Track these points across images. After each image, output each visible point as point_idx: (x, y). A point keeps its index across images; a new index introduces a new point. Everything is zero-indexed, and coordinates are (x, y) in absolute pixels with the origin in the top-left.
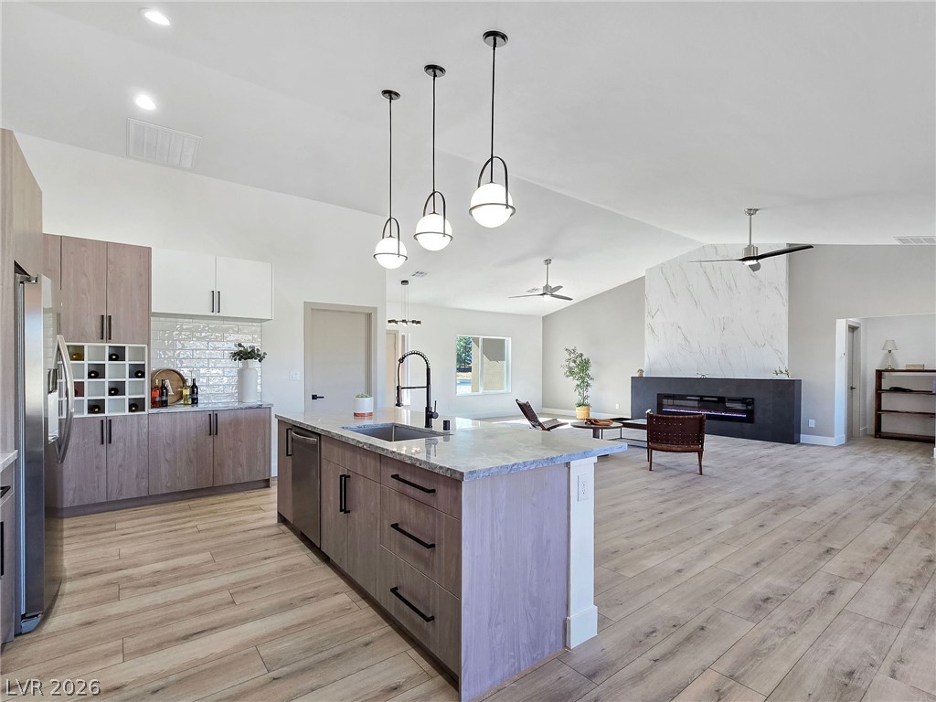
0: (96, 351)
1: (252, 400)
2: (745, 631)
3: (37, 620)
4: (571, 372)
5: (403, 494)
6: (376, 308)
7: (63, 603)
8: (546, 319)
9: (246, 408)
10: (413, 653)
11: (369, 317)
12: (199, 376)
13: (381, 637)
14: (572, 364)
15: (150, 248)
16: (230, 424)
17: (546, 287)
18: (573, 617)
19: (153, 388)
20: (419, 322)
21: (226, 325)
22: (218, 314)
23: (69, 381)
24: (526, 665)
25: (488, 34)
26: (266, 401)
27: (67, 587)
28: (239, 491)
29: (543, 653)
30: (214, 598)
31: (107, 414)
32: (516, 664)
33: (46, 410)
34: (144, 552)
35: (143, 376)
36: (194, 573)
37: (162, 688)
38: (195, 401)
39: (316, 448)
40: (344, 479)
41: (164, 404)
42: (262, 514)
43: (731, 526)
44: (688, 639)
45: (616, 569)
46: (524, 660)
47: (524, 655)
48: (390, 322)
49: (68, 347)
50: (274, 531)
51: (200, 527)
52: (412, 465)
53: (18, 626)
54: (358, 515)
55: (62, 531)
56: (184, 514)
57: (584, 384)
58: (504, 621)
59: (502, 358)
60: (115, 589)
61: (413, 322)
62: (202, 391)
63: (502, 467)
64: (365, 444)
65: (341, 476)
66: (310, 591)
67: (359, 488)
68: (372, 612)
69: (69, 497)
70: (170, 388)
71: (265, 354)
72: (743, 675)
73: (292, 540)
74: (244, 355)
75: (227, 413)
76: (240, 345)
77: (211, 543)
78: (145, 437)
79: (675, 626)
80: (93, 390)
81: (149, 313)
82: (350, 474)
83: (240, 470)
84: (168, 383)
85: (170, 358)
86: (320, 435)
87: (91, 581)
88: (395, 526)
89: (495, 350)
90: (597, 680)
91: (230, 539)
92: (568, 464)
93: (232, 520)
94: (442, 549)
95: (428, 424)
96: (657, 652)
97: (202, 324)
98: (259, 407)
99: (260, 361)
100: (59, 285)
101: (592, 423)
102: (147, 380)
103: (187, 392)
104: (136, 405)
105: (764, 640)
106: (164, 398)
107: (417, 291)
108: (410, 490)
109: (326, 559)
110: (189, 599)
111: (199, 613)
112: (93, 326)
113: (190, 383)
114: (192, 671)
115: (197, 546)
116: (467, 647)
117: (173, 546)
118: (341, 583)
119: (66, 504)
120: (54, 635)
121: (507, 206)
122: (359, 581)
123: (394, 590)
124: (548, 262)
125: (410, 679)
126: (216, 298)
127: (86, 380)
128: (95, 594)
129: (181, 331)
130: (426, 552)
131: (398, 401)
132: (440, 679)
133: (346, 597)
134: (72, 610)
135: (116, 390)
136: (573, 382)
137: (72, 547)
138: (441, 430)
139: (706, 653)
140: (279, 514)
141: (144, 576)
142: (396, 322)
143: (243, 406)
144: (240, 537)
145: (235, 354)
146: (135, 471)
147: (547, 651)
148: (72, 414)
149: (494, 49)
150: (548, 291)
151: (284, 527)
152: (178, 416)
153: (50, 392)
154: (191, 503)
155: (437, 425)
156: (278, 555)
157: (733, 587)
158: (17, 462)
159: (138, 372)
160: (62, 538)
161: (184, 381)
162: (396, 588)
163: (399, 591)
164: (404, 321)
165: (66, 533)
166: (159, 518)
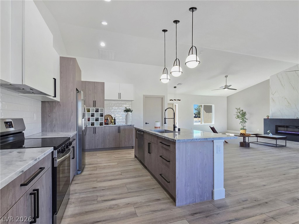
0: (92, 110)
1: (129, 124)
2: (285, 207)
3: (80, 172)
4: (238, 117)
5: (162, 147)
6: (164, 96)
7: (85, 169)
8: (228, 98)
9: (127, 126)
10: (165, 193)
11: (162, 99)
12: (116, 116)
13: (157, 188)
14: (238, 114)
15: (104, 83)
16: (123, 130)
17: (226, 86)
18: (215, 190)
19: (105, 120)
20: (180, 100)
21: (123, 102)
22: (120, 99)
23: (87, 117)
24: (198, 201)
25: (190, 9)
26: (132, 124)
27: (86, 166)
28: (126, 149)
29: (204, 199)
30: (117, 173)
31: (95, 126)
32: (195, 200)
33: (82, 125)
34: (102, 161)
35: (103, 116)
36: (113, 167)
37: (104, 189)
38: (115, 124)
39: (143, 135)
40: (149, 144)
41: (107, 124)
42: (131, 155)
43: (295, 174)
44: (259, 205)
45: (239, 182)
46: (197, 199)
47: (197, 197)
48: (170, 100)
49: (87, 109)
50: (134, 159)
51: (115, 157)
52: (164, 139)
53: (77, 172)
54: (153, 154)
55: (85, 155)
56: (112, 153)
57: (244, 121)
58: (190, 186)
59: (211, 112)
60: (96, 168)
61: (178, 100)
62: (117, 121)
63: (189, 139)
64: (154, 133)
65: (148, 143)
66: (140, 175)
67: (153, 146)
68: (156, 182)
69: (87, 147)
70: (109, 120)
71: (132, 110)
72: (278, 218)
73: (137, 162)
74: (127, 111)
75: (123, 127)
76: (126, 108)
77: (118, 161)
78: (103, 132)
79: (255, 200)
80: (92, 120)
81: (104, 100)
82: (151, 142)
83: (126, 143)
84: (108, 118)
85: (109, 112)
86: (144, 132)
87: (91, 166)
88: (161, 156)
89: (208, 109)
90: (221, 209)
91: (122, 160)
92: (213, 141)
93: (123, 156)
94: (171, 162)
95: (174, 130)
96: (245, 206)
97: (116, 102)
98: (131, 125)
99: (131, 112)
100: (85, 93)
101: (243, 135)
102: (104, 117)
103: (113, 121)
104: (101, 124)
105: (292, 211)
106: (108, 122)
107: (180, 90)
108: (164, 146)
109: (146, 167)
110: (111, 172)
111: (113, 176)
112: (92, 104)
113: (114, 119)
114: (111, 187)
115: (114, 161)
116: (178, 191)
117: (109, 160)
118: (148, 174)
119: (86, 148)
120: (84, 175)
121: (197, 61)
122: (153, 173)
123: (161, 175)
124: (226, 77)
125: (163, 198)
126: (120, 95)
127: (90, 117)
128: (92, 169)
129: (111, 104)
130: (168, 163)
131: (165, 122)
132: (171, 200)
133: (149, 177)
134: (87, 171)
135: (97, 120)
136: (239, 120)
137: (88, 158)
138: (178, 131)
139: (265, 210)
140: (135, 155)
141: (102, 166)
142: (172, 100)
143: (127, 125)
144: (125, 160)
145: (125, 111)
146: (101, 141)
147: (206, 199)
148: (87, 126)
149: (193, 13)
150: (226, 87)
151: (136, 159)
152: (111, 127)
153: (83, 118)
154: (114, 151)
155: (177, 130)
156: (133, 165)
157: (286, 193)
158: (77, 134)
159: (102, 115)
160: (85, 156)
161: (112, 118)
162: (161, 174)
163: (162, 175)
164: (175, 100)
165: (86, 155)
166: (106, 154)
